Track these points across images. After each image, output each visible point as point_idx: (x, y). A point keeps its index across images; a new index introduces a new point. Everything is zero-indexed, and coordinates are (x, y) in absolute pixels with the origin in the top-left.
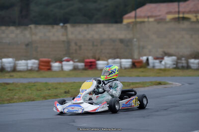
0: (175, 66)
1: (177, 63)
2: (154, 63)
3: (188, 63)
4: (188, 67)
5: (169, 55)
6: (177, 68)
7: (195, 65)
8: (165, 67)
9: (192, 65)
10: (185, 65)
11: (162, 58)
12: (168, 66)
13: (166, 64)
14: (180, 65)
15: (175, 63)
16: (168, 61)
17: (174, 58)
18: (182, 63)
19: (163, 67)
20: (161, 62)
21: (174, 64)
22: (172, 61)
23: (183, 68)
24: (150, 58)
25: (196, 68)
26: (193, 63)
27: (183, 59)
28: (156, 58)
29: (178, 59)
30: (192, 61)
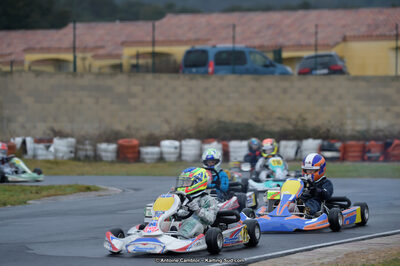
0: (73, 155)
1: (76, 151)
2: (35, 149)
3: (95, 150)
4: (96, 158)
5: (62, 135)
6: (76, 159)
7: (109, 154)
8: (56, 157)
9: (103, 154)
10: (90, 153)
11: (50, 141)
12: (61, 155)
13: (56, 151)
14: (81, 154)
15: (73, 149)
16: (61, 146)
17: (72, 140)
18: (86, 150)
19: (51, 157)
20: (48, 147)
21: (71, 152)
22: (68, 147)
23: (87, 158)
24: (29, 140)
25: (110, 159)
26: (106, 151)
27: (87, 142)
28: (38, 141)
29: (79, 142)
30: (103, 146)
